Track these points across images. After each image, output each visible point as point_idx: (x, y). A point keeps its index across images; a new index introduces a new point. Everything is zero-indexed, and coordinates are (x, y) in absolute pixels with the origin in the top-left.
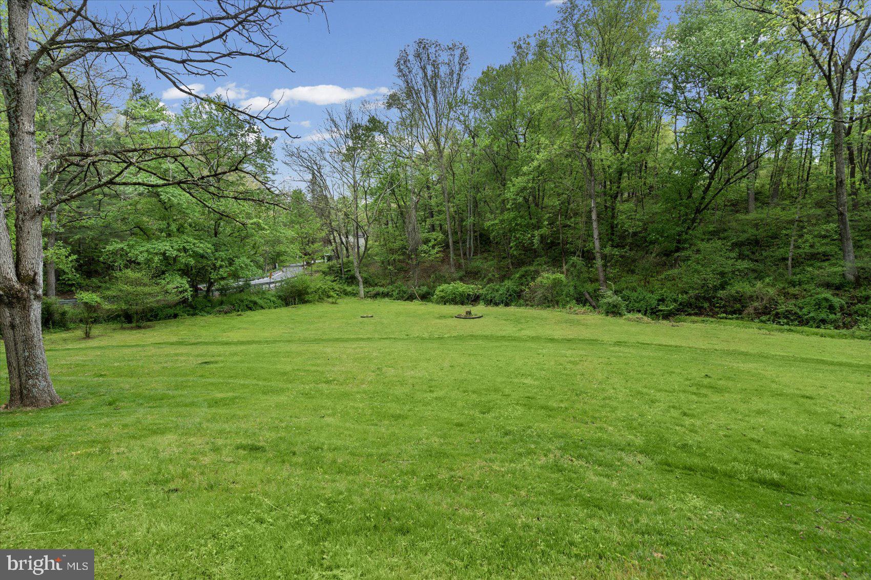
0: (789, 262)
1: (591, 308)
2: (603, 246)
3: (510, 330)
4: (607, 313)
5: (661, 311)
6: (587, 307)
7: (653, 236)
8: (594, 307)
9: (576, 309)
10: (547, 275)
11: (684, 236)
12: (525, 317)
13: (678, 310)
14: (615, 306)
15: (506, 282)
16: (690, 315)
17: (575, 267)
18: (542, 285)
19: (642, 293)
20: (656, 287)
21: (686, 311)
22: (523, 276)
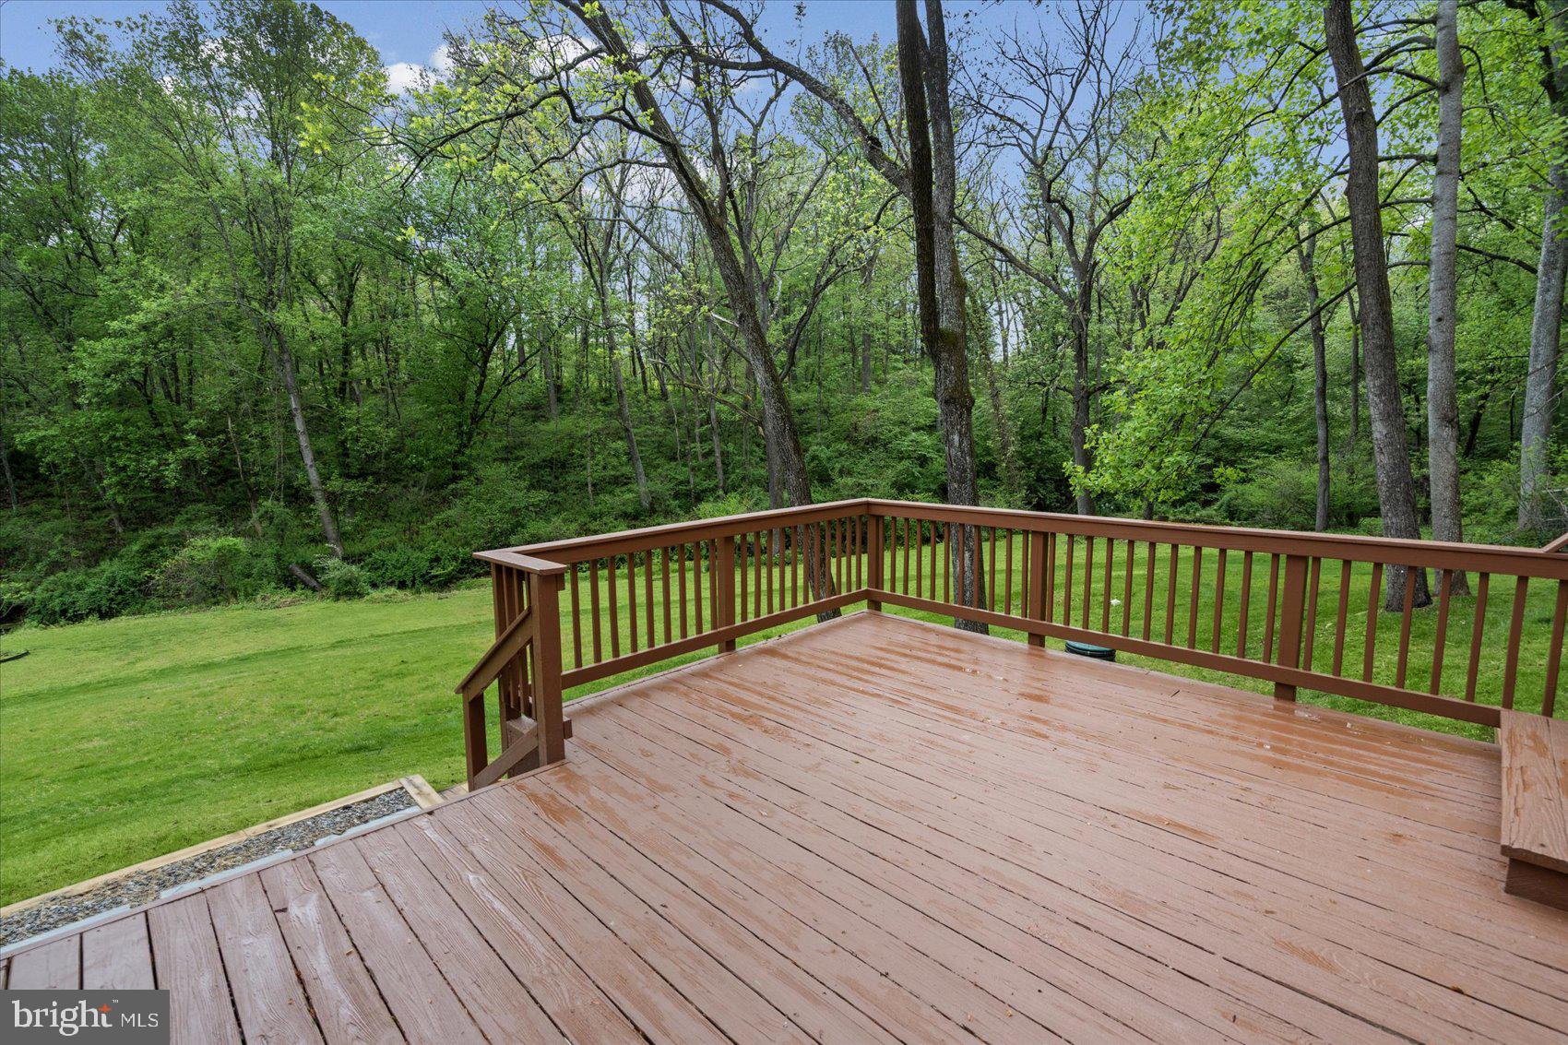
0: (590, 488)
1: (309, 592)
2: (325, 478)
3: (106, 667)
4: (337, 597)
5: (436, 576)
6: (299, 591)
7: (413, 459)
8: (314, 590)
9: (277, 598)
10: (200, 543)
11: (460, 459)
12: (151, 635)
13: (461, 571)
14: (349, 582)
15: (105, 565)
16: (478, 576)
17: (271, 519)
18: (193, 563)
19: (403, 552)
20: (428, 540)
21: (472, 572)
22: (153, 547)
